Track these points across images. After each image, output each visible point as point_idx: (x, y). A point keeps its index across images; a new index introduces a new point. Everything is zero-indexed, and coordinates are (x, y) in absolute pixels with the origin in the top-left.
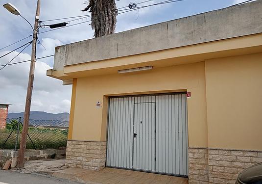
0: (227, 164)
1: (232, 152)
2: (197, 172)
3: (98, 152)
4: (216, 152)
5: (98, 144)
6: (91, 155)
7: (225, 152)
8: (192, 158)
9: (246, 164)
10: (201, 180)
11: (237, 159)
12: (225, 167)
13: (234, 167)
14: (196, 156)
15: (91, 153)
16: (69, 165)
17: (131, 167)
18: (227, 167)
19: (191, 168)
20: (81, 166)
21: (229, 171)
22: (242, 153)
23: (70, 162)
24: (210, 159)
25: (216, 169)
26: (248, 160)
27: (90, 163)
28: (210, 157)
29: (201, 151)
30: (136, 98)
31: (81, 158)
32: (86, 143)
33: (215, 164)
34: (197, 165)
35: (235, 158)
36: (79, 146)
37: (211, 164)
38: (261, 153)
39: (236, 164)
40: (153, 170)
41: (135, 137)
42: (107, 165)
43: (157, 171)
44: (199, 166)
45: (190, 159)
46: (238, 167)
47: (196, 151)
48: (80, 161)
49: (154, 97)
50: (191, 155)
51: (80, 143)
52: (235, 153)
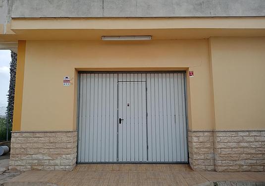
0: (234, 145)
1: (239, 133)
2: (202, 157)
3: (69, 146)
4: (224, 134)
5: (69, 134)
6: (58, 151)
7: (233, 133)
8: (197, 142)
9: (251, 143)
10: (206, 164)
11: (243, 140)
12: (232, 148)
13: (240, 148)
14: (201, 139)
15: (57, 148)
16: (18, 168)
17: (115, 160)
18: (234, 148)
19: (196, 153)
20: (40, 168)
21: (237, 152)
22: (247, 133)
23: (19, 163)
24: (218, 142)
25: (224, 151)
26: (252, 139)
27: (58, 162)
28: (219, 139)
29: (206, 134)
30: (120, 75)
31: (40, 157)
32: (48, 134)
33: (223, 146)
34: (202, 150)
35: (241, 138)
36: (36, 139)
37: (220, 146)
38: (263, 132)
39: (243, 144)
40: (145, 160)
41: (120, 123)
42: (79, 161)
43: (150, 160)
44: (205, 150)
45: (195, 144)
46: (244, 147)
47: (201, 134)
48: (39, 160)
49: (144, 75)
50: (195, 139)
51: (38, 135)
52: (242, 134)
